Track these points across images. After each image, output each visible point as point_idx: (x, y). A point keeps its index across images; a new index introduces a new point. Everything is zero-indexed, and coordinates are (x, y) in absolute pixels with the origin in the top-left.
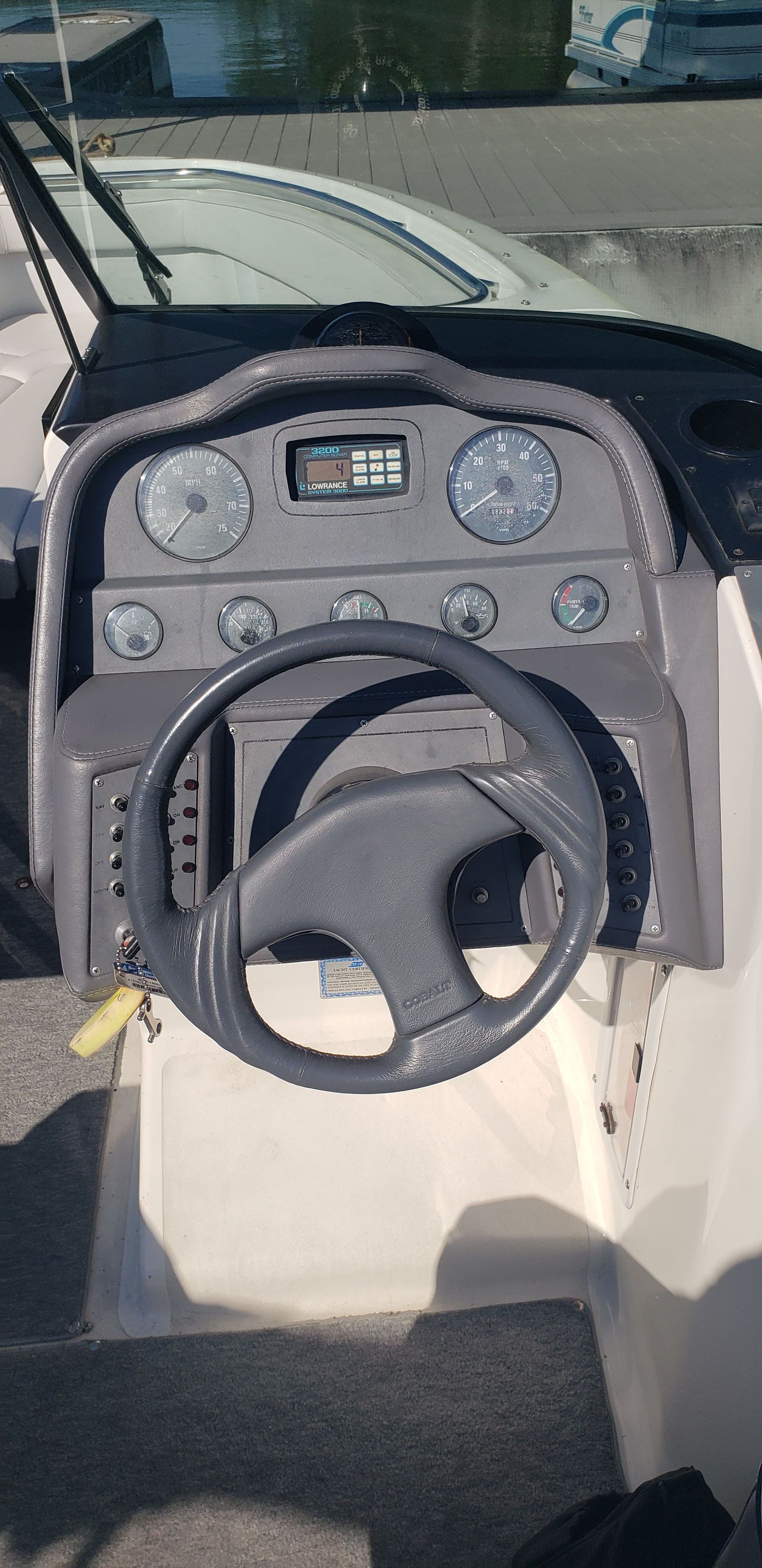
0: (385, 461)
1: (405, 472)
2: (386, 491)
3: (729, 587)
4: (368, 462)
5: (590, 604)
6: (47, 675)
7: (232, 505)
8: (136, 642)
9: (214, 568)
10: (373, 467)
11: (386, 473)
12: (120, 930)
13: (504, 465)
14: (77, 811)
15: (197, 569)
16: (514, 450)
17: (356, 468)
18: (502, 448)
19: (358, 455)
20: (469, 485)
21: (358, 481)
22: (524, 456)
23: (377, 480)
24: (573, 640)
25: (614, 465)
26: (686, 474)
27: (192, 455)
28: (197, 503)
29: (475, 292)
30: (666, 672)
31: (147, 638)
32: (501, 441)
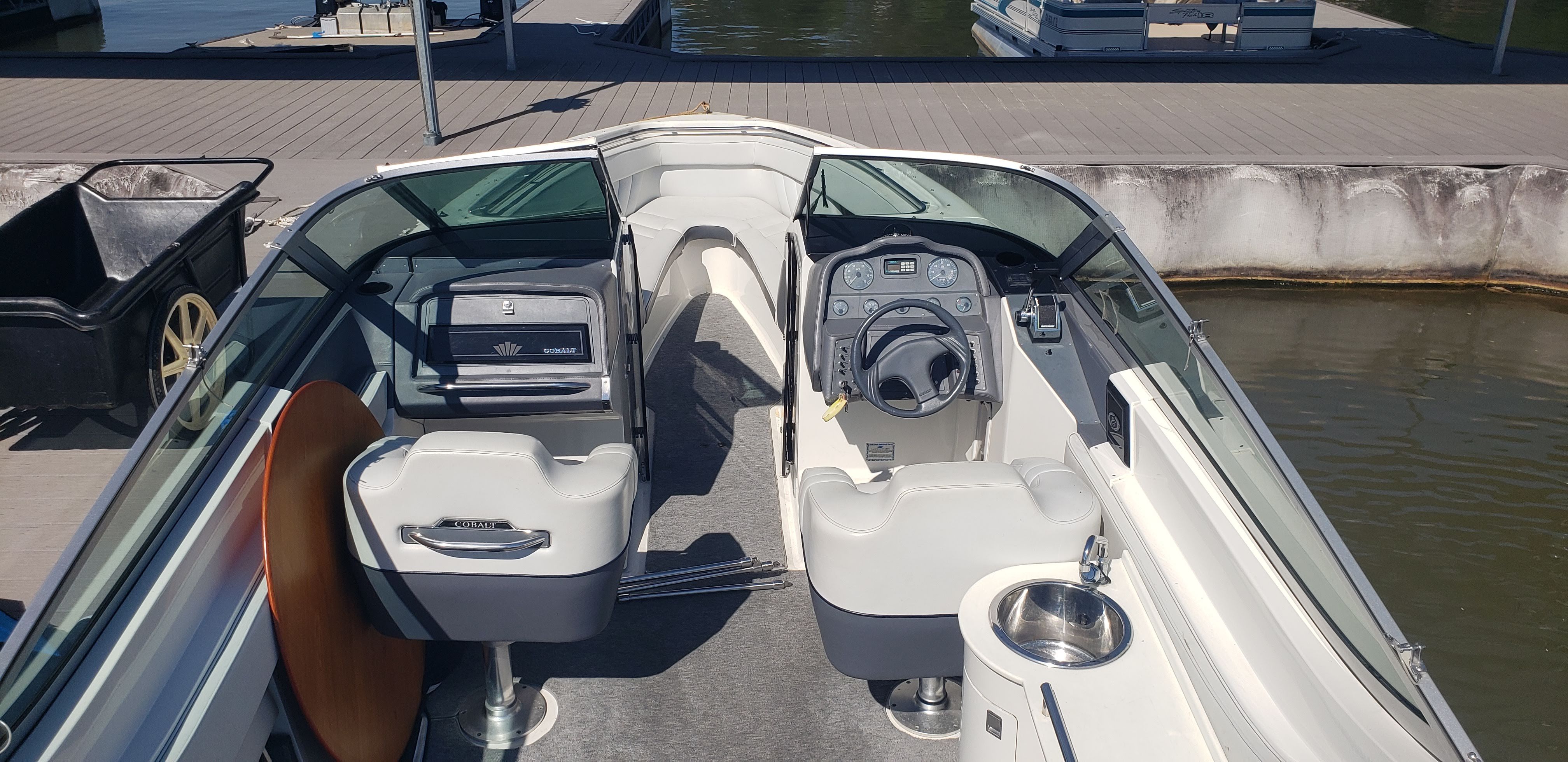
0: (910, 265)
1: (916, 268)
2: (910, 273)
3: (1004, 299)
4: (905, 265)
5: (967, 305)
6: (820, 317)
7: (868, 275)
8: (841, 311)
9: (862, 292)
10: (906, 267)
11: (910, 268)
12: (840, 383)
13: (943, 267)
14: (831, 349)
15: (858, 292)
16: (945, 263)
17: (902, 267)
18: (942, 263)
19: (903, 263)
20: (933, 272)
21: (902, 270)
22: (948, 265)
23: (907, 270)
24: (962, 314)
25: (974, 271)
26: (994, 272)
27: (859, 263)
28: (859, 275)
29: (921, 208)
30: (988, 322)
31: (844, 310)
32: (942, 261)
